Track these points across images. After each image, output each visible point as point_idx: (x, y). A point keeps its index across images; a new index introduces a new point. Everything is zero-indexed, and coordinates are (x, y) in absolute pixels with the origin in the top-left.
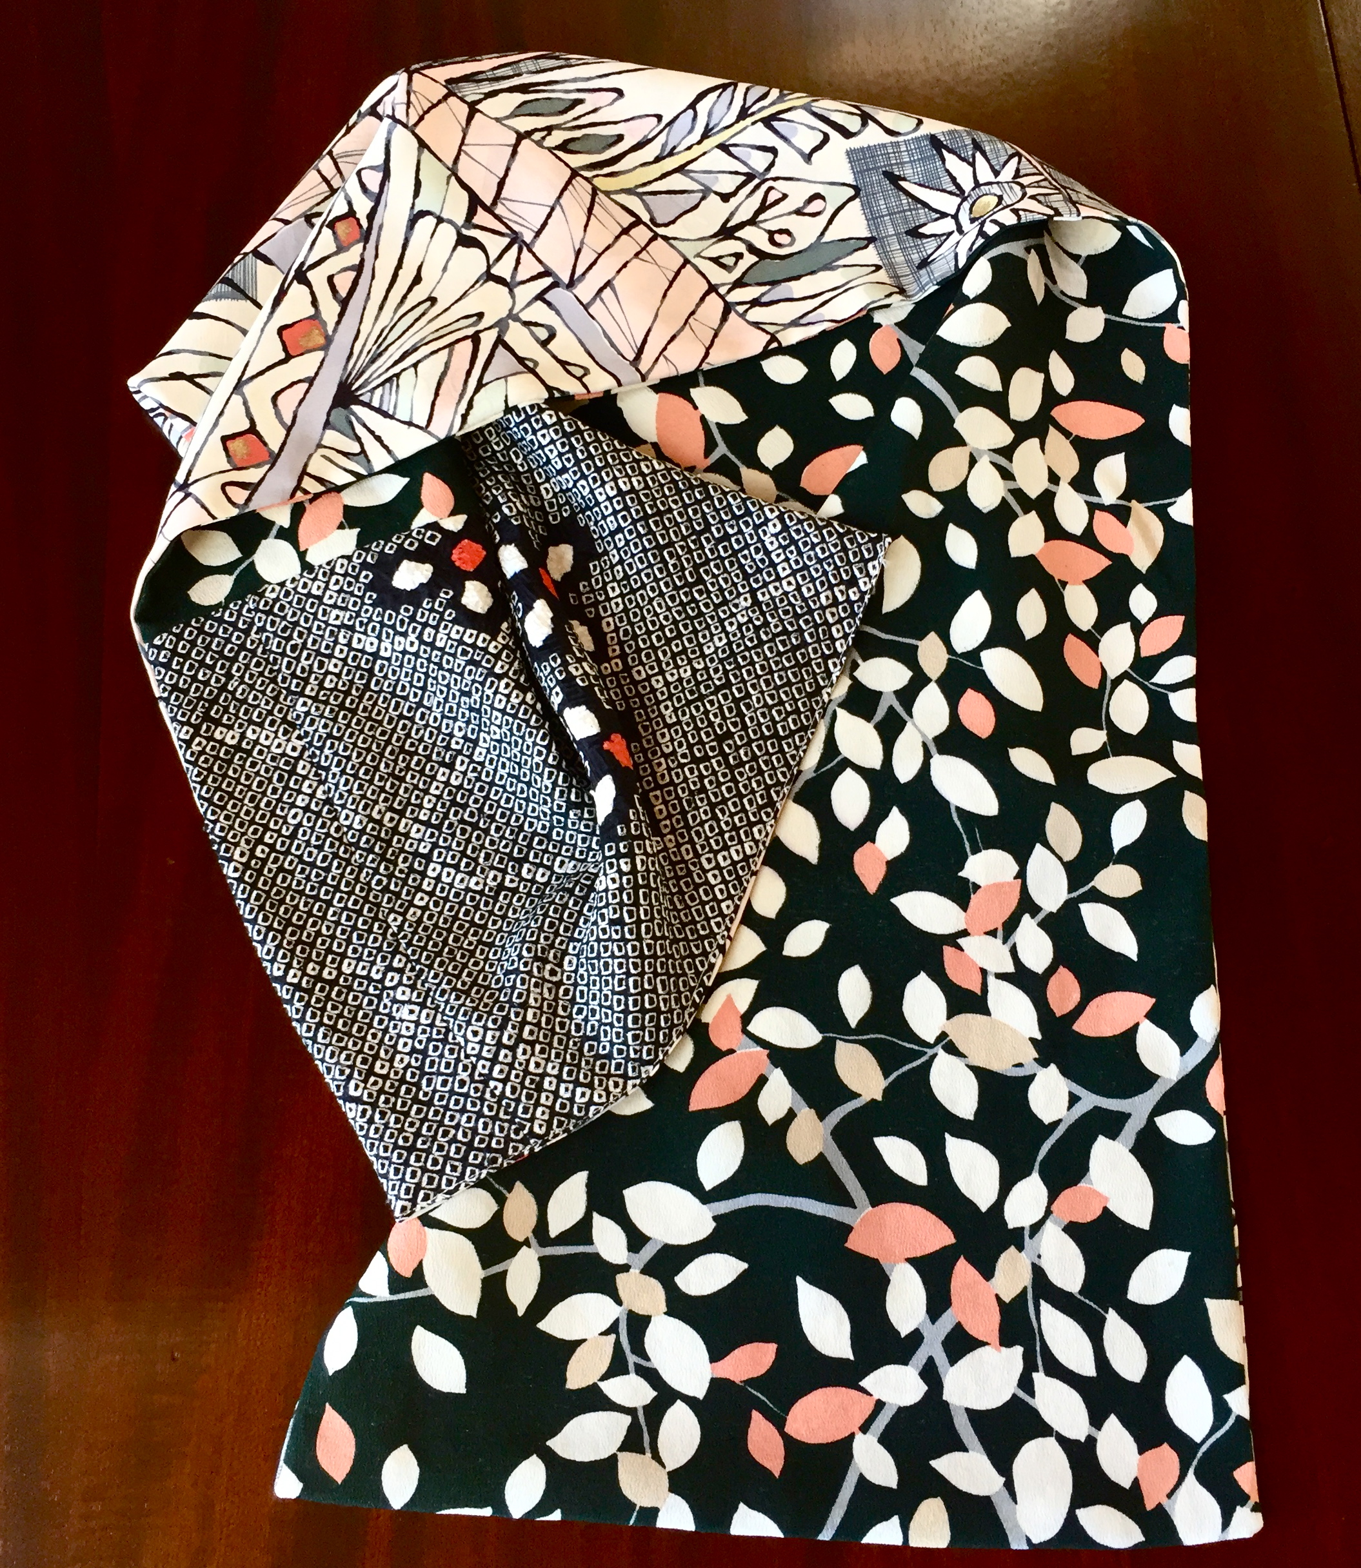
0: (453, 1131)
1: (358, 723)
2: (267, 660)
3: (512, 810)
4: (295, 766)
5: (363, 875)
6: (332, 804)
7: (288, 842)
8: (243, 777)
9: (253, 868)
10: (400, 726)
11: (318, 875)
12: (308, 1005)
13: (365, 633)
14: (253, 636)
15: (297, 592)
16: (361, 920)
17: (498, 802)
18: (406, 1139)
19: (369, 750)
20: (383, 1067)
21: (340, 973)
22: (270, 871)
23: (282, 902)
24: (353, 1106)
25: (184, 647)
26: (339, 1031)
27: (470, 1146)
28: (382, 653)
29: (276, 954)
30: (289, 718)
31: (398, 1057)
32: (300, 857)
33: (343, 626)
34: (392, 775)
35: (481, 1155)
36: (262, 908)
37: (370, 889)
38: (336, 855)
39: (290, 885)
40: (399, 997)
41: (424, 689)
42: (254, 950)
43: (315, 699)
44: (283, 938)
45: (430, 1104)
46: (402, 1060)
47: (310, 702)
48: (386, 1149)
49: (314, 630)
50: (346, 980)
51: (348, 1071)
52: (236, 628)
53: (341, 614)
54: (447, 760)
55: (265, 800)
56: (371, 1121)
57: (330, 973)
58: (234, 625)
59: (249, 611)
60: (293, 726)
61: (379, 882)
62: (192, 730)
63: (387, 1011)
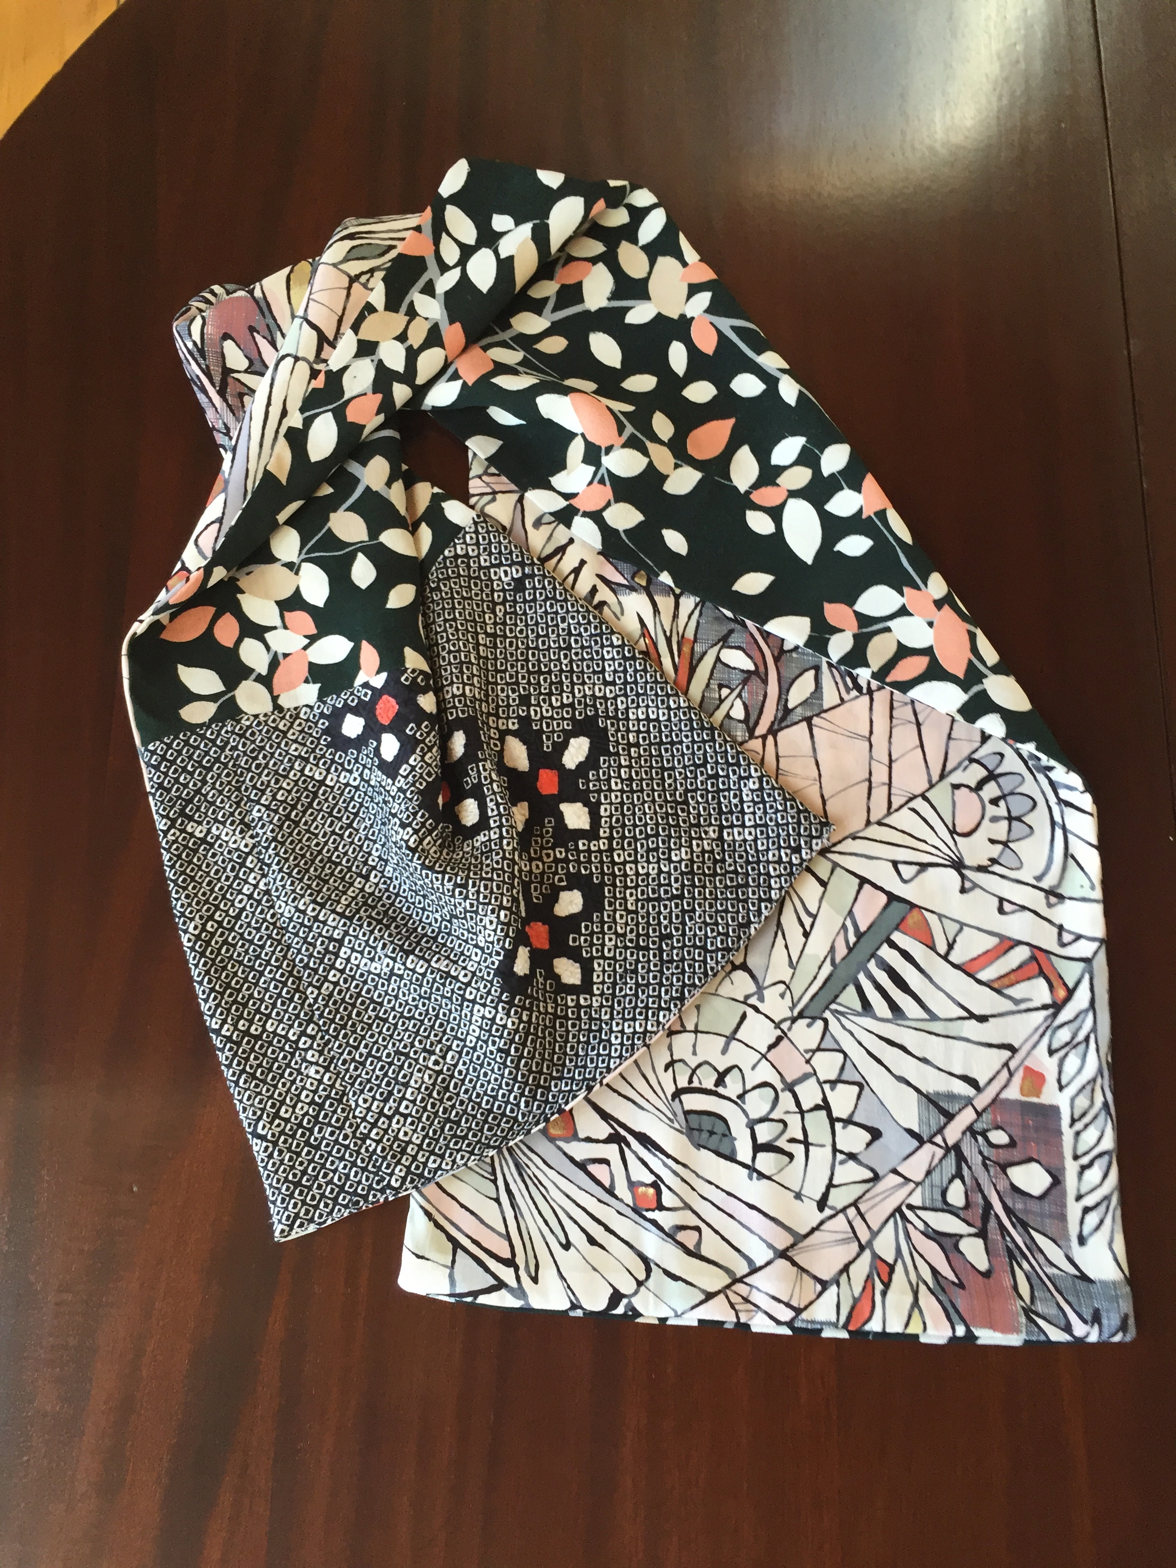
0: (331, 1174)
1: (299, 834)
2: (235, 772)
3: (411, 916)
4: (245, 859)
5: (290, 953)
6: (270, 895)
7: (233, 921)
8: (204, 865)
9: (203, 939)
10: (331, 840)
11: (254, 951)
12: (235, 1055)
13: (317, 765)
14: (227, 752)
15: (267, 724)
16: (285, 990)
17: (401, 909)
18: (295, 1175)
19: (303, 856)
20: (287, 1111)
21: (264, 1030)
22: (217, 943)
23: (224, 968)
24: (259, 1141)
25: (172, 755)
26: (257, 1079)
27: (342, 1188)
28: (328, 782)
29: (215, 1011)
30: (246, 820)
31: (300, 1105)
32: (242, 935)
33: (300, 756)
34: (319, 877)
35: (348, 1197)
36: (207, 972)
37: (295, 966)
38: (269, 937)
39: (232, 955)
40: (309, 1057)
41: (356, 815)
42: (199, 1005)
43: (267, 807)
44: (222, 998)
45: (317, 1148)
46: (302, 1108)
47: (263, 809)
48: (278, 1181)
49: (276, 755)
50: (268, 1037)
51: (259, 1113)
52: (215, 745)
53: (300, 748)
54: (364, 872)
55: (219, 885)
56: (270, 1156)
57: (256, 1030)
58: (214, 742)
59: (227, 732)
60: (248, 826)
61: (301, 961)
62: (169, 823)
63: (297, 1067)
